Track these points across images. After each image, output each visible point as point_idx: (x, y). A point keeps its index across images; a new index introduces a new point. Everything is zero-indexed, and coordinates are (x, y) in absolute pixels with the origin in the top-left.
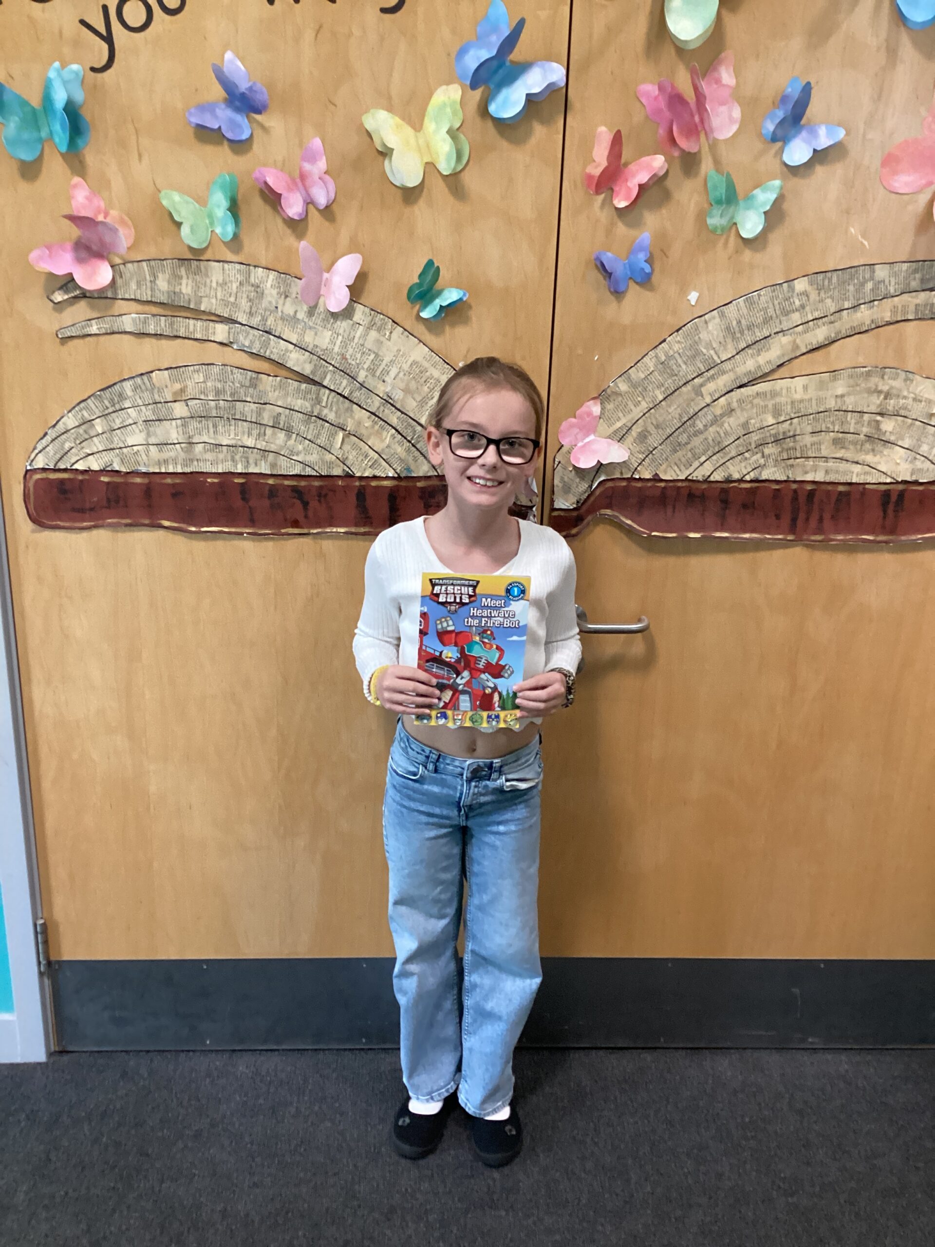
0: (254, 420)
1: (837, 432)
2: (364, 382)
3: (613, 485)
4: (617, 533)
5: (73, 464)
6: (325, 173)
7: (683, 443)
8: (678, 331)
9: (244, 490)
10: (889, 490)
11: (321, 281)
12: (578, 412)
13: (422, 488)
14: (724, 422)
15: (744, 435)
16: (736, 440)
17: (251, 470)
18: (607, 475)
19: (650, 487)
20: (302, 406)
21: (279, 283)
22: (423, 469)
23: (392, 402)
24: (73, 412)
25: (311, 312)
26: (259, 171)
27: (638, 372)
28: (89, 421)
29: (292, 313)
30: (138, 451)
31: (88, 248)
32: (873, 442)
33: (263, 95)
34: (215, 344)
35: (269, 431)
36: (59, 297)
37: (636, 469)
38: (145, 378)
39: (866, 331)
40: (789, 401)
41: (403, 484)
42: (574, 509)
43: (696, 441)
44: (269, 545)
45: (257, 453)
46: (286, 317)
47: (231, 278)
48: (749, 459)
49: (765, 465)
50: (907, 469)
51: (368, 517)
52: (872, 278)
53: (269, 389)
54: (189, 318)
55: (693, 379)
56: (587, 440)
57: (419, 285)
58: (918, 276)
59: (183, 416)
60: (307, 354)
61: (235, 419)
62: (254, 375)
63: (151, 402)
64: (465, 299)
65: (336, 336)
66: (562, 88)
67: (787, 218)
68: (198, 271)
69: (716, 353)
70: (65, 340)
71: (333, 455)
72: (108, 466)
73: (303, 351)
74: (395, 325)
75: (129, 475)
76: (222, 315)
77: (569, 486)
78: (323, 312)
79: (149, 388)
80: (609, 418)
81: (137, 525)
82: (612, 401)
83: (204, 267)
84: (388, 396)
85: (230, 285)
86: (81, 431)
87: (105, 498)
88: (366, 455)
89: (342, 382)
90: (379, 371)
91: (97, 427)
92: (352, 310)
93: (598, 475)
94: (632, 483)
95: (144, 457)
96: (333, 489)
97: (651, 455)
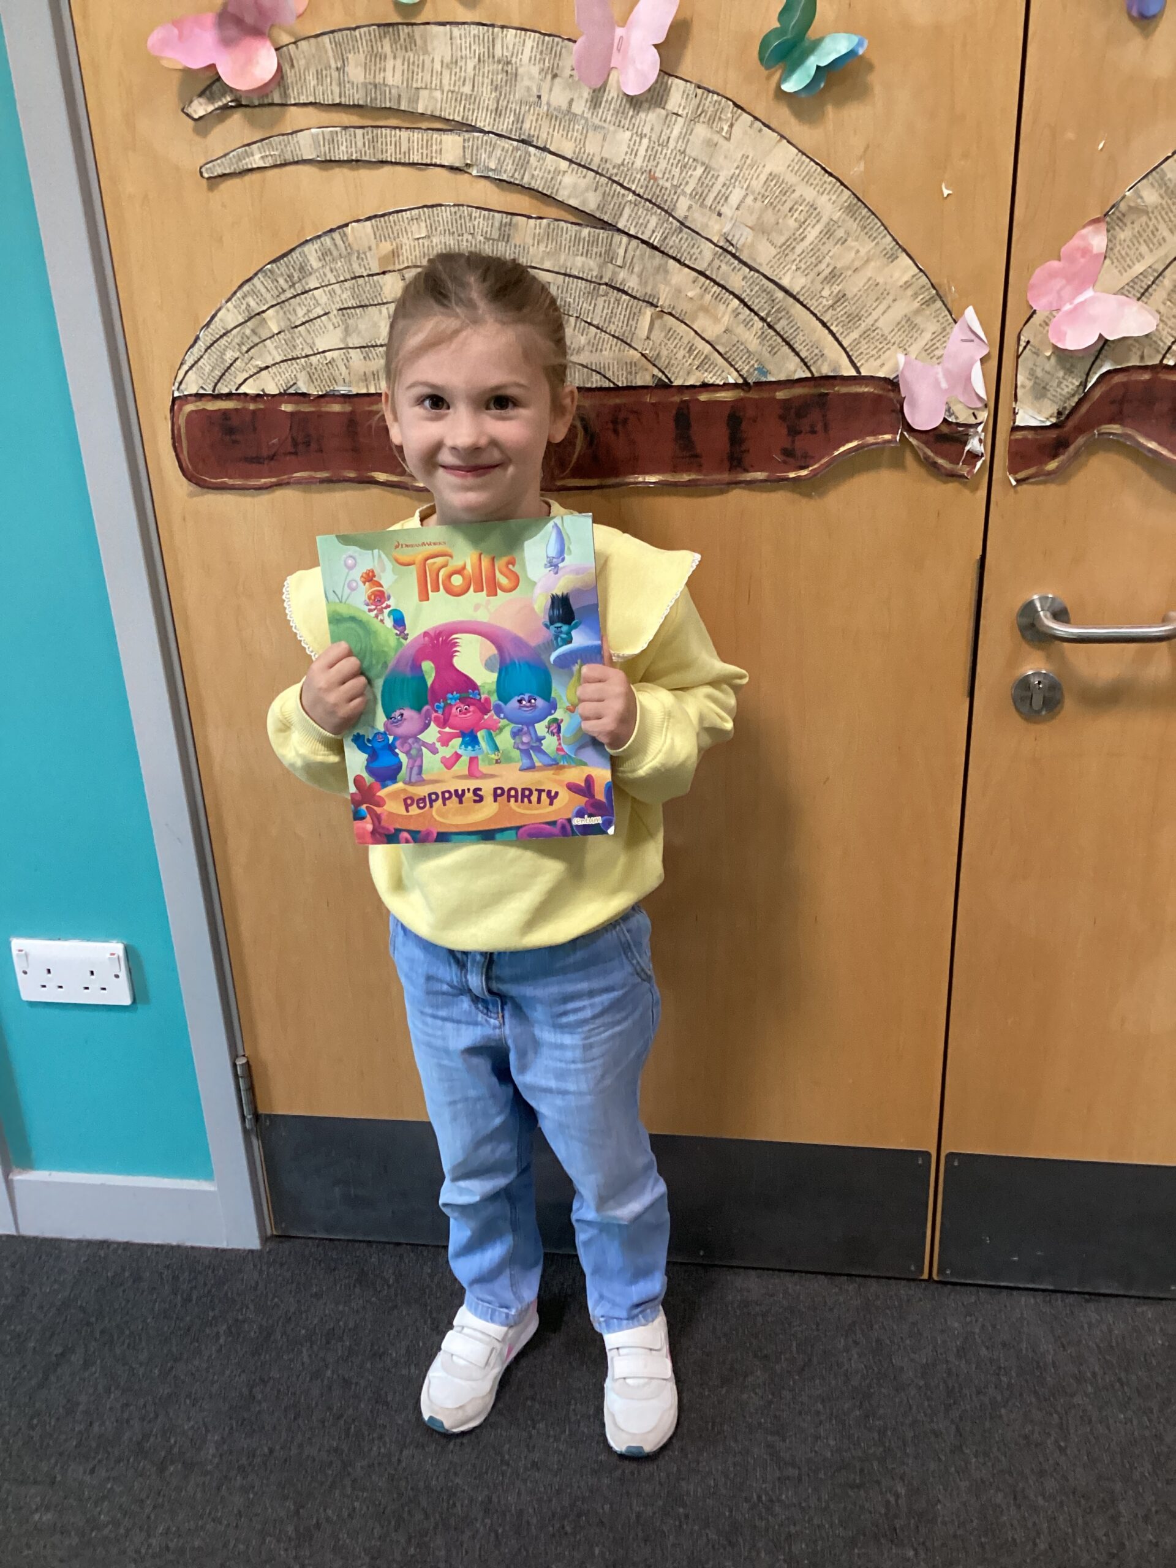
2: (686, 217)
3: (1125, 380)
4: (1128, 466)
5: (240, 385)
11: (612, 44)
12: (1065, 249)
13: (786, 402)
18: (1116, 362)
20: (584, 267)
21: (541, 52)
22: (789, 368)
23: (734, 251)
24: (233, 299)
25: (596, 99)
28: (258, 314)
29: (564, 106)
30: (333, 358)
31: (239, 22)
34: (441, 171)
36: (200, 108)
37: (1170, 348)
38: (336, 235)
41: (753, 395)
42: (1053, 426)
46: (555, 113)
47: (464, 52)
51: (696, 456)
53: (531, 241)
54: (400, 128)
56: (1080, 299)
57: (781, 31)
60: (591, 174)
62: (506, 219)
63: (348, 277)
64: (861, 52)
65: (638, 139)
68: (410, 45)
70: (215, 181)
71: (636, 350)
72: (291, 386)
73: (585, 170)
74: (740, 111)
75: (322, 400)
76: (451, 118)
77: (1043, 385)
78: (616, 97)
79: (344, 253)
80: (1122, 257)
81: (339, 481)
82: (1129, 223)
83: (421, 37)
84: (728, 241)
85: (463, 64)
86: (248, 332)
87: (290, 440)
88: (691, 348)
89: (648, 221)
90: (712, 196)
91: (269, 323)
92: (665, 91)
93: (1098, 362)
94: (1160, 375)
95: (343, 370)
96: (638, 410)
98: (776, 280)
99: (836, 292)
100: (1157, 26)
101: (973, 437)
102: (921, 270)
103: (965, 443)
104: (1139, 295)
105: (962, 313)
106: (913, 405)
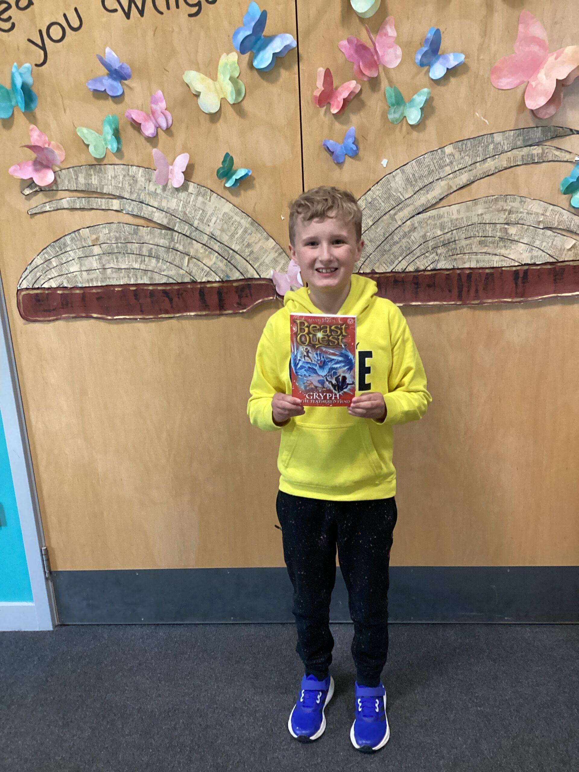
0: (138, 253)
1: (481, 237)
2: (197, 226)
5: (42, 285)
6: (166, 109)
7: (388, 250)
8: (377, 183)
9: (136, 294)
10: (518, 270)
11: (169, 171)
13: (237, 287)
14: (411, 235)
15: (424, 243)
16: (419, 246)
17: (138, 282)
20: (163, 243)
21: (145, 174)
22: (236, 275)
23: (214, 237)
24: (40, 255)
25: (164, 188)
26: (128, 112)
28: (49, 260)
29: (154, 191)
30: (76, 275)
31: (41, 164)
32: (504, 242)
33: (128, 69)
34: (113, 212)
35: (147, 259)
36: (27, 192)
37: (361, 267)
38: (76, 233)
39: (493, 174)
40: (449, 220)
41: (225, 285)
43: (395, 248)
44: (153, 325)
45: (141, 272)
46: (151, 193)
47: (119, 174)
48: (429, 257)
49: (439, 260)
50: (527, 257)
51: (208, 305)
52: (493, 142)
53: (144, 234)
54: (98, 198)
55: (389, 211)
57: (223, 168)
58: (521, 138)
59: (99, 253)
60: (164, 213)
61: (127, 253)
62: (136, 227)
63: (81, 247)
64: (250, 174)
65: (179, 201)
66: (295, 48)
67: (436, 110)
68: (100, 171)
69: (402, 194)
70: (33, 215)
71: (184, 270)
72: (61, 285)
73: (162, 212)
74: (212, 193)
75: (72, 289)
76: (115, 194)
79: (79, 239)
81: (79, 317)
83: (104, 168)
84: (212, 234)
85: (119, 177)
86: (45, 266)
87: (61, 303)
88: (202, 269)
89: (185, 228)
90: (206, 220)
91: (53, 263)
92: (187, 186)
95: (80, 278)
96: (186, 290)
97: (369, 258)
98: (230, 246)
99: (250, 251)
100: (343, 166)
102: (277, 243)
106: (279, 287)
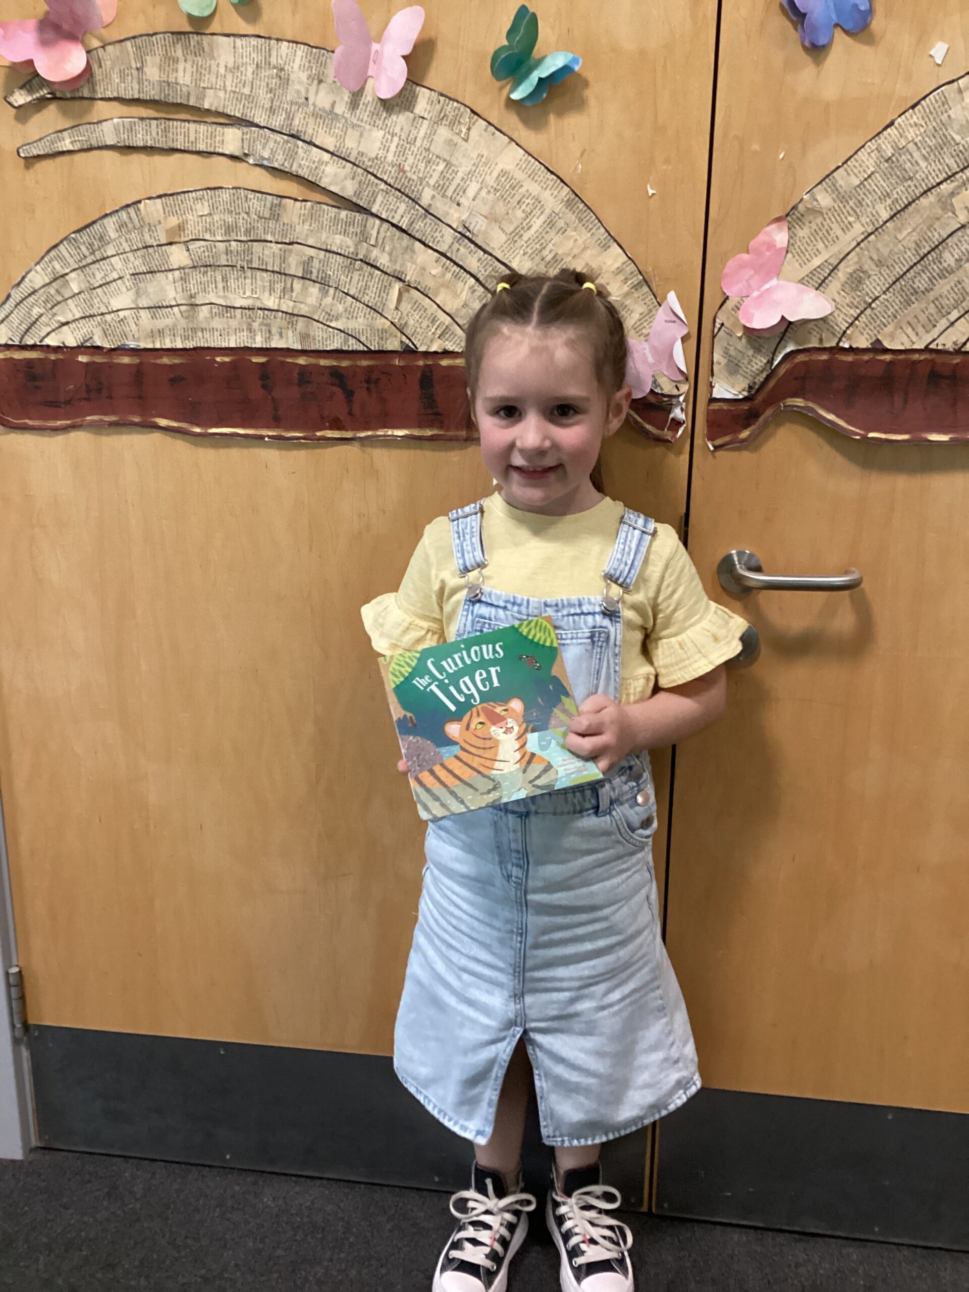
0: (276, 269)
2: (430, 205)
3: (806, 359)
4: (811, 437)
5: (44, 338)
7: (923, 289)
8: (913, 107)
9: (265, 374)
11: (369, 58)
12: (753, 244)
17: (273, 345)
18: (797, 343)
19: (867, 362)
20: (341, 244)
21: (310, 62)
23: (470, 236)
24: (42, 263)
25: (354, 104)
27: (848, 174)
28: (63, 276)
29: (328, 107)
30: (125, 317)
31: (57, 27)
34: (225, 158)
35: (298, 285)
36: (21, 98)
37: (845, 332)
38: (131, 210)
42: (745, 399)
43: (944, 287)
44: (301, 455)
45: (282, 318)
46: (321, 113)
47: (245, 59)
51: (437, 414)
53: (296, 220)
54: (188, 121)
55: (939, 184)
56: (767, 286)
57: (509, 49)
59: (182, 265)
60: (349, 165)
61: (251, 268)
62: (276, 201)
63: (140, 246)
64: (576, 68)
65: (390, 137)
68: (200, 51)
70: (31, 161)
71: (386, 318)
72: (88, 340)
73: (344, 162)
74: (476, 117)
75: (113, 353)
76: (232, 114)
77: (736, 362)
78: (371, 100)
79: (138, 225)
80: (802, 252)
81: (125, 425)
82: (807, 223)
83: (209, 44)
84: (465, 227)
85: (243, 69)
86: (52, 291)
87: (84, 386)
88: (434, 319)
89: (398, 207)
90: (452, 188)
91: (71, 284)
92: (413, 97)
93: (783, 342)
94: (837, 356)
95: (134, 327)
96: (387, 372)
97: (869, 310)
98: (506, 262)
100: (827, 55)
101: (676, 406)
102: (630, 258)
103: (669, 412)
104: (817, 285)
105: (666, 298)
